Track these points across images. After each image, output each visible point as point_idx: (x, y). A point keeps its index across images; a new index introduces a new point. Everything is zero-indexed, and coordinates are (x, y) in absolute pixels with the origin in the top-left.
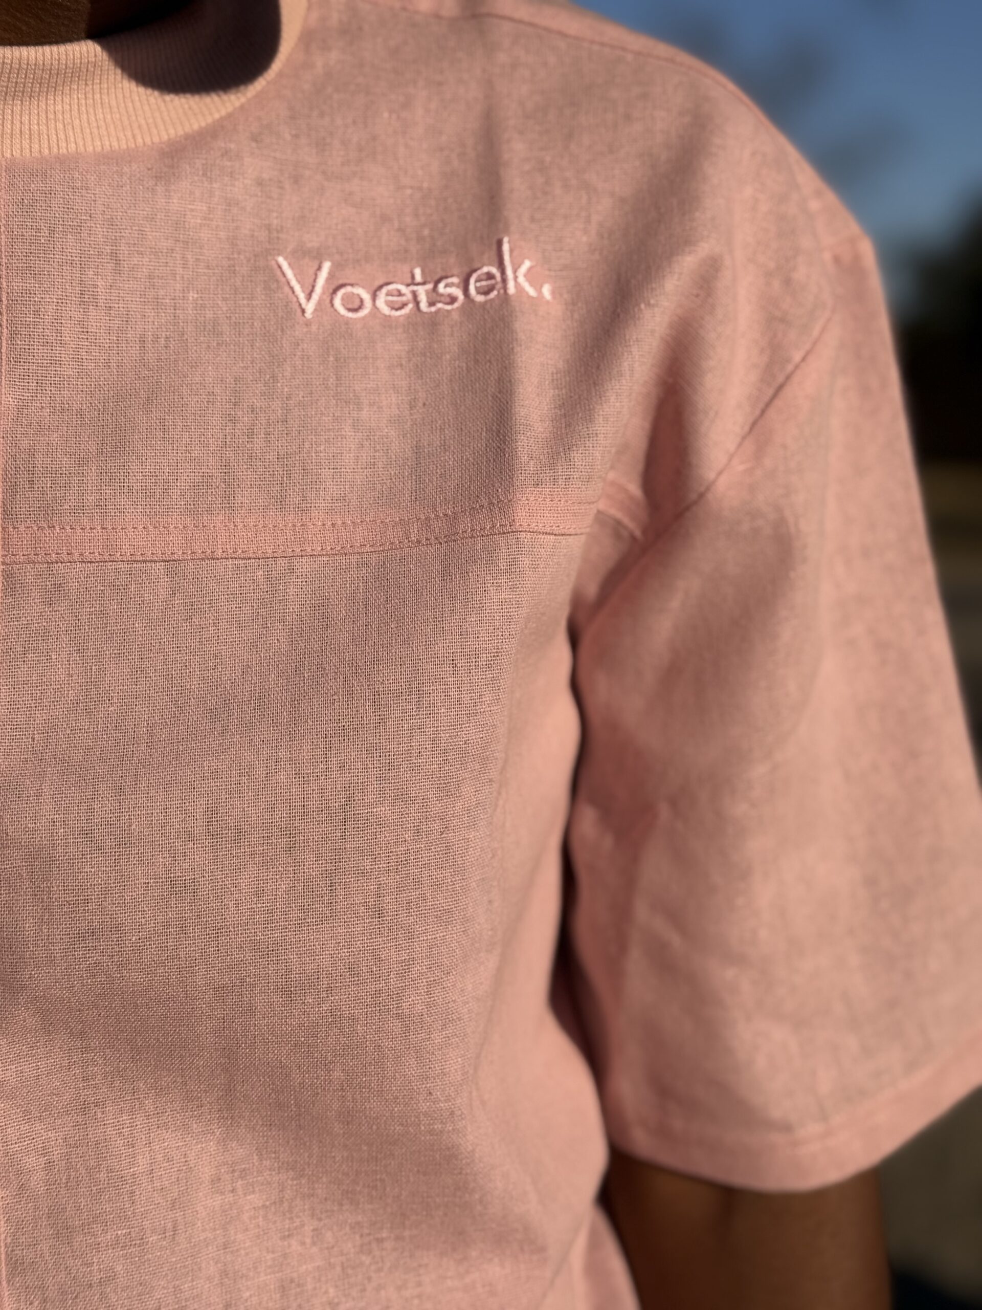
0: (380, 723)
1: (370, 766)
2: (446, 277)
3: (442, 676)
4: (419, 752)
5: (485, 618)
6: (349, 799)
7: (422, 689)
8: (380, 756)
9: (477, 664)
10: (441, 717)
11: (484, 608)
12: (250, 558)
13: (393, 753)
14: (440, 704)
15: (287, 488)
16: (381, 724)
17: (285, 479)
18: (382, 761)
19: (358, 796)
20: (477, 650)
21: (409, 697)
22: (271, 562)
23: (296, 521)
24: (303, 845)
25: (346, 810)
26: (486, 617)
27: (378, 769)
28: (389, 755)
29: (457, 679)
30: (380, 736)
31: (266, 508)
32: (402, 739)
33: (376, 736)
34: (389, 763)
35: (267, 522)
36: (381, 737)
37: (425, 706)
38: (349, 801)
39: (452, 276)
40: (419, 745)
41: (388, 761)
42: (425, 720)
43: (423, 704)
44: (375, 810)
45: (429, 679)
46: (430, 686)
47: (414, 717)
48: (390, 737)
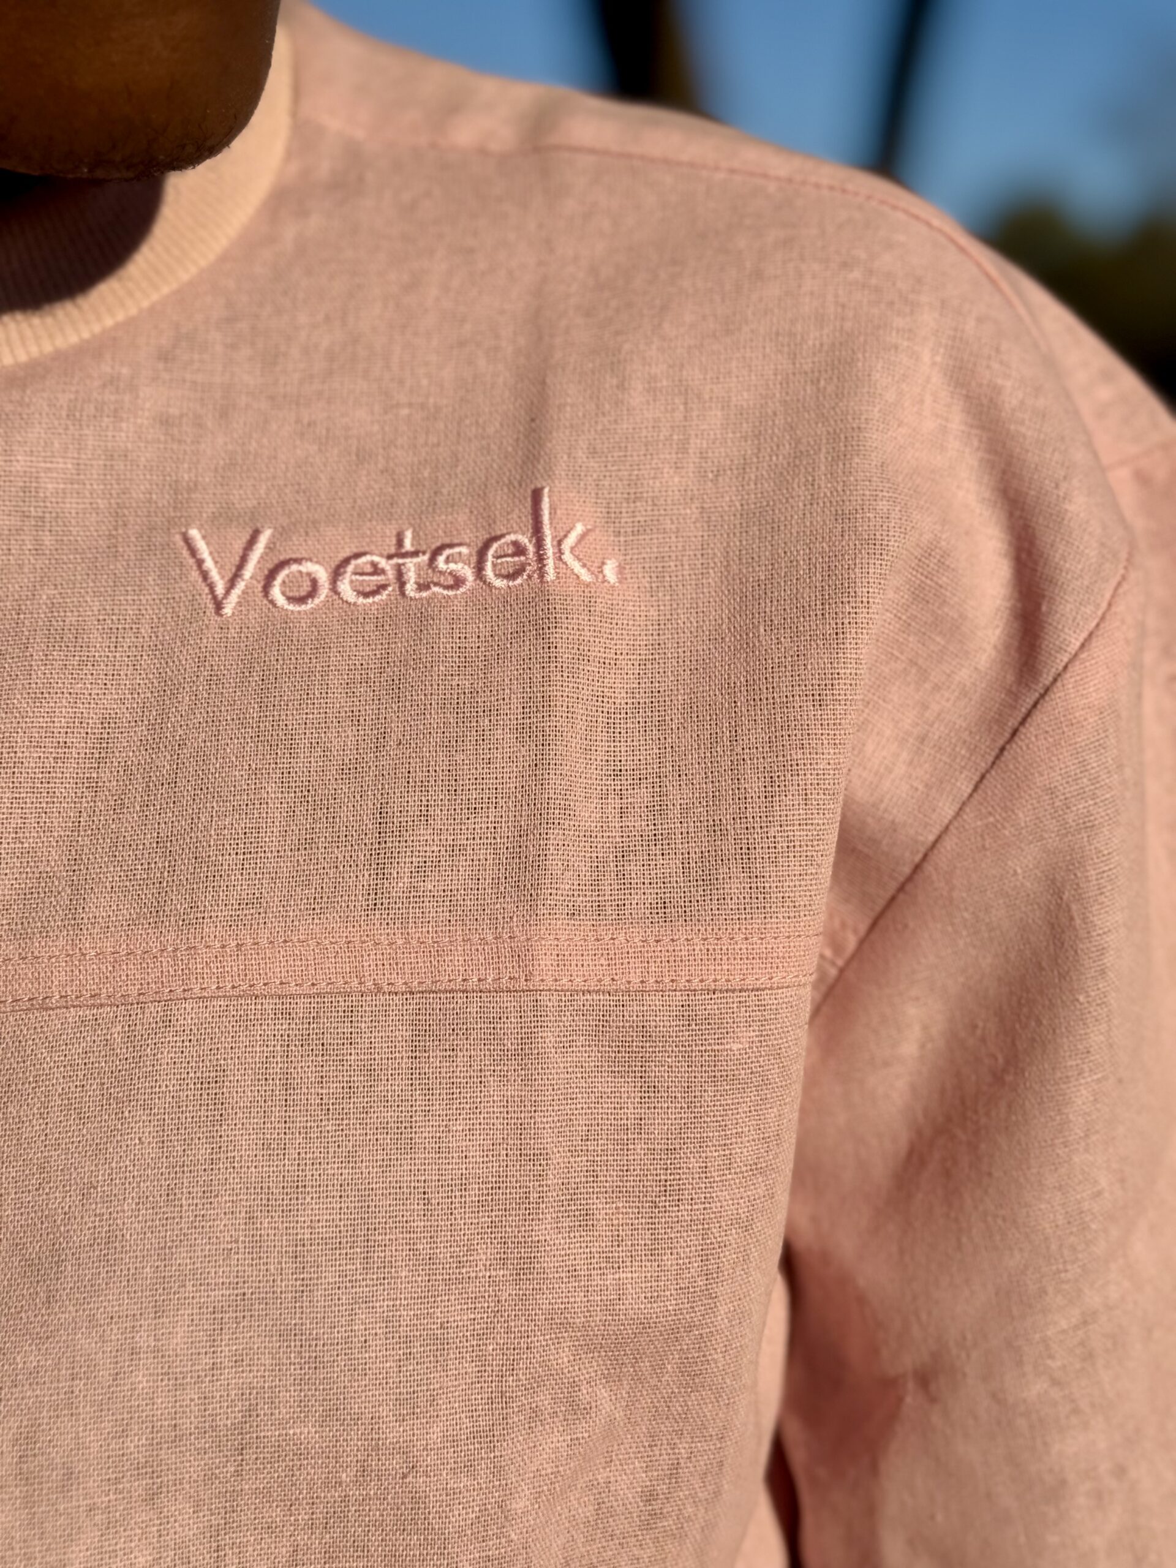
0: (303, 1292)
1: (285, 1361)
2: (451, 546)
3: (405, 1219)
4: (365, 1341)
5: (478, 1126)
6: (249, 1412)
7: (373, 1238)
8: (301, 1346)
9: (463, 1200)
10: (401, 1283)
11: (478, 1110)
12: (102, 1005)
13: (322, 1342)
14: (400, 1263)
15: (168, 889)
16: (305, 1294)
17: (166, 874)
18: (303, 1354)
19: (264, 1409)
20: (464, 1177)
21: (352, 1251)
22: (135, 1009)
23: (179, 942)
24: (174, 1488)
25: (244, 1431)
26: (480, 1124)
27: (297, 1366)
28: (316, 1345)
29: (429, 1223)
30: (302, 1313)
31: (132, 923)
32: (337, 1319)
33: (295, 1313)
34: (316, 1357)
35: (132, 947)
36: (304, 1316)
37: (376, 1266)
38: (250, 1416)
39: (460, 545)
40: (365, 1330)
41: (314, 1354)
42: (375, 1288)
43: (374, 1262)
44: (291, 1432)
45: (386, 1223)
46: (386, 1234)
47: (358, 1284)
48: (319, 1315)
